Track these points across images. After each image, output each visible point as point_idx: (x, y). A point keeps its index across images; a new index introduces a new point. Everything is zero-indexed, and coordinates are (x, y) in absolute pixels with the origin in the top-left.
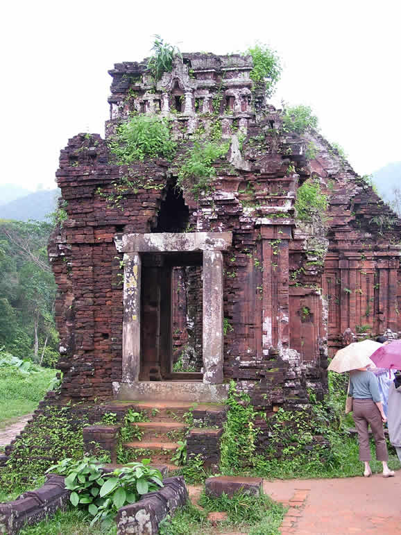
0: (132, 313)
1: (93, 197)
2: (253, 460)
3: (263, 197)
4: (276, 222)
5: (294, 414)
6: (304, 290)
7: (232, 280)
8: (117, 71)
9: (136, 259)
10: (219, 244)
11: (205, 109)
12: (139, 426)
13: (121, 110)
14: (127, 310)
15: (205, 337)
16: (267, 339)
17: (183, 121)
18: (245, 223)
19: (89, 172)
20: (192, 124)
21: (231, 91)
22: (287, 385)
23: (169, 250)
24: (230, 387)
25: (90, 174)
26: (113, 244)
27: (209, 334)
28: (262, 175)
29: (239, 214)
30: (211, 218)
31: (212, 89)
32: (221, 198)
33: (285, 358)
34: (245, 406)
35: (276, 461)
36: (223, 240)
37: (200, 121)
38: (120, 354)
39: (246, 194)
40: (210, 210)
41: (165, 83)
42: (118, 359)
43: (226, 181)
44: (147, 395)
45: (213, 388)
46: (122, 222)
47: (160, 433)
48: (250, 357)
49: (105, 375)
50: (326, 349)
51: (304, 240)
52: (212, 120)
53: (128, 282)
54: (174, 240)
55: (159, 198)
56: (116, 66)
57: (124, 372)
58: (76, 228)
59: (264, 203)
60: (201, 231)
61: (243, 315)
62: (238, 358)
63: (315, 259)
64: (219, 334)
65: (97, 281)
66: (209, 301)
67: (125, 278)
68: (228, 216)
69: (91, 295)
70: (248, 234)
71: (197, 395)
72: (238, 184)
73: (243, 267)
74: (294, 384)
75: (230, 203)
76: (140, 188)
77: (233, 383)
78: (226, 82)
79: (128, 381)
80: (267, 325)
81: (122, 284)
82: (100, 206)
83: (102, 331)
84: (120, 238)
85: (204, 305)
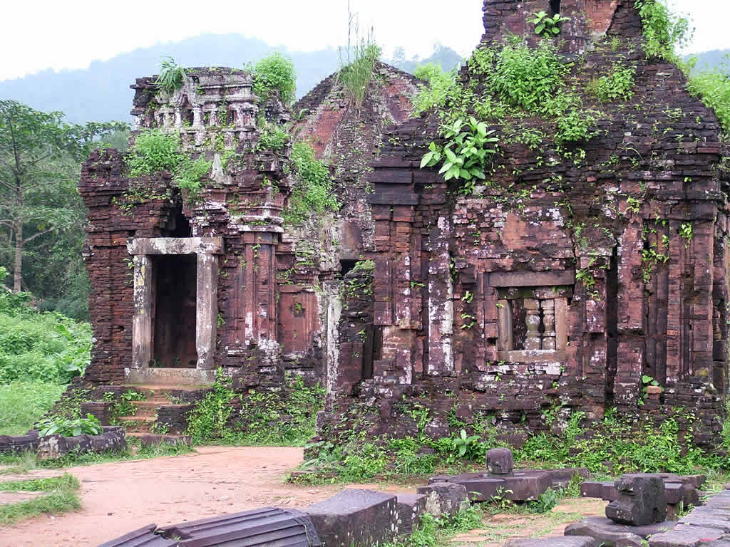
0: (140, 308)
1: (110, 205)
2: (223, 433)
3: (244, 207)
4: (255, 229)
5: (266, 396)
6: (298, 287)
7: (225, 279)
8: (137, 86)
9: (144, 260)
10: (209, 248)
11: (212, 123)
12: (134, 404)
13: (143, 122)
14: (136, 306)
15: (198, 328)
16: (249, 331)
17: (192, 134)
18: (232, 230)
19: (104, 184)
20: (199, 138)
21: (234, 106)
22: (262, 371)
23: (170, 253)
24: (218, 372)
25: (105, 186)
26: (125, 247)
27: (201, 326)
28: (240, 188)
29: (226, 223)
30: (203, 225)
31: (218, 104)
32: (210, 207)
33: (263, 347)
34: (228, 388)
35: (242, 433)
36: (214, 244)
37: (207, 133)
38: (130, 344)
39: (233, 204)
40: (202, 218)
41: (175, 99)
42: (129, 348)
43: (215, 193)
44: (151, 380)
45: (204, 373)
46: (132, 228)
47: (149, 409)
48: (237, 346)
49: (120, 362)
50: (320, 341)
51: (291, 243)
52: (217, 133)
53: (137, 280)
54: (174, 244)
55: (162, 206)
56: (138, 81)
57: (133, 359)
58: (95, 232)
59: (246, 212)
60: (196, 236)
61: (232, 310)
62: (227, 348)
63: (303, 259)
64: (209, 327)
65: (113, 280)
66: (201, 298)
67: (135, 277)
68: (218, 223)
69: (109, 292)
70: (236, 238)
71: (192, 380)
72: (225, 195)
73: (233, 268)
74: (270, 370)
75: (218, 212)
76: (147, 198)
77: (220, 369)
78: (228, 97)
79: (137, 367)
80: (249, 319)
81: (133, 282)
82: (115, 213)
83: (119, 323)
84: (131, 242)
85: (198, 301)
